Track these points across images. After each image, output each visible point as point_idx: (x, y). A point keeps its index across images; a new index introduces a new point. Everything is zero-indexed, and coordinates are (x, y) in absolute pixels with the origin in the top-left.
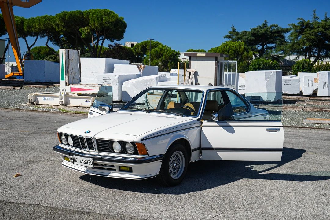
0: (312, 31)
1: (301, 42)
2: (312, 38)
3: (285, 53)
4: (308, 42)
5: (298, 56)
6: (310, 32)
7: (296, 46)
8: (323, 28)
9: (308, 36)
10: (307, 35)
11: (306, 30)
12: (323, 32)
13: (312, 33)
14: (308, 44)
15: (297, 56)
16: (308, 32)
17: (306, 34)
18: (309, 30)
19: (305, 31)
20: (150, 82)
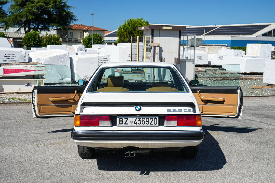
0: (33, 5)
1: (24, 14)
2: (35, 12)
3: (7, 25)
4: (30, 15)
5: (20, 28)
6: (32, 6)
7: (18, 18)
8: (43, 3)
9: (31, 10)
10: (30, 8)
11: (27, 3)
12: (44, 6)
13: (34, 6)
14: (31, 17)
15: (18, 28)
16: (30, 5)
17: (28, 7)
18: (30, 3)
19: (26, 5)
20: (64, 58)
